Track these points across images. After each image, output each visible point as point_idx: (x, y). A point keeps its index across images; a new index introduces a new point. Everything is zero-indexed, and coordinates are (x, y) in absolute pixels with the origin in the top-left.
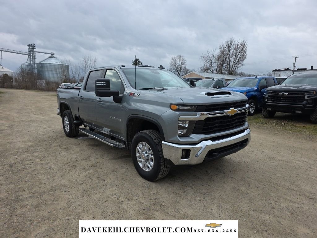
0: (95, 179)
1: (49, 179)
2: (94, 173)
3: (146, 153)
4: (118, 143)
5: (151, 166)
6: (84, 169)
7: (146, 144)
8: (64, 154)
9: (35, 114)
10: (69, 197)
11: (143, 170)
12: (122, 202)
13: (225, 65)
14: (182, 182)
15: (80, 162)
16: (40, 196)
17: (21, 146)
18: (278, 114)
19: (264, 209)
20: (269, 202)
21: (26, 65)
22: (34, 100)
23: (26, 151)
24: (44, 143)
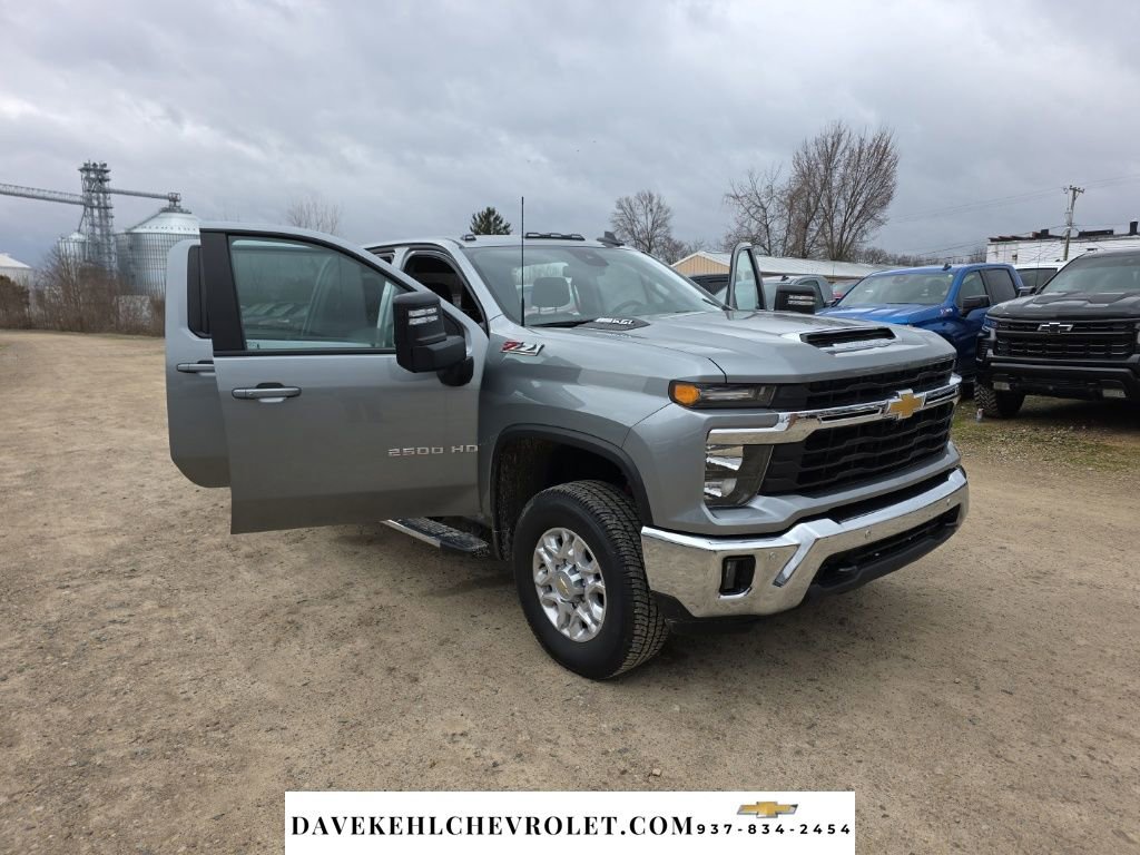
0: (378, 675)
1: (202, 679)
2: (370, 651)
3: (574, 570)
4: (456, 533)
5: (595, 622)
6: (332, 636)
7: (572, 538)
8: (247, 576)
9: (123, 427)
10: (287, 751)
11: (564, 636)
12: (495, 765)
13: (814, 226)
14: (716, 679)
15: (312, 609)
16: (176, 750)
17: (80, 552)
18: (1031, 401)
19: (1052, 781)
20: (1065, 749)
21: (76, 241)
22: (111, 372)
23: (101, 570)
24: (166, 536)
